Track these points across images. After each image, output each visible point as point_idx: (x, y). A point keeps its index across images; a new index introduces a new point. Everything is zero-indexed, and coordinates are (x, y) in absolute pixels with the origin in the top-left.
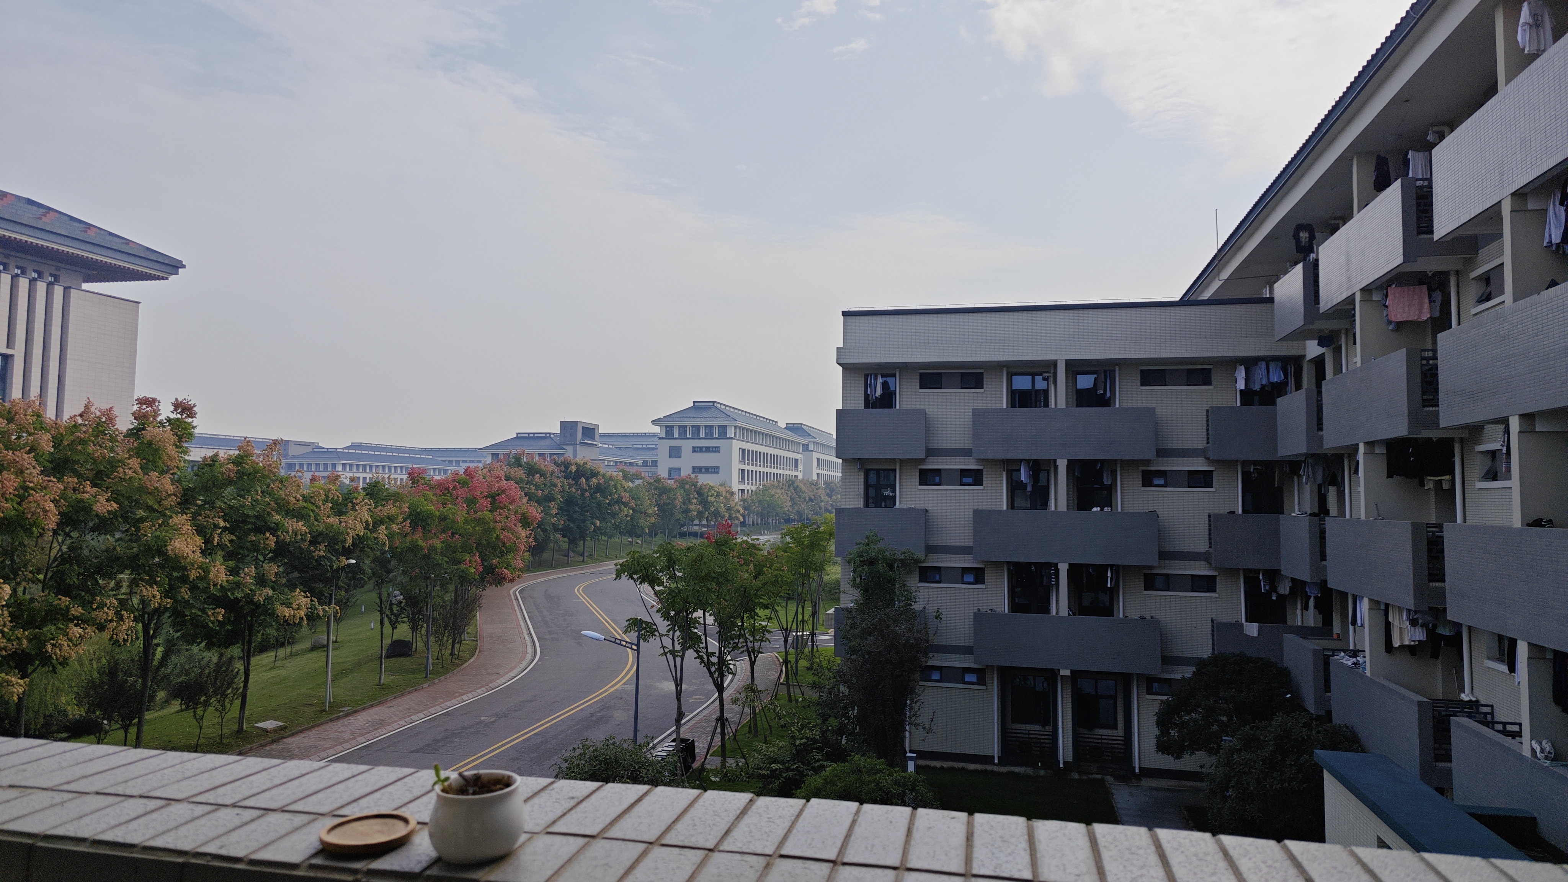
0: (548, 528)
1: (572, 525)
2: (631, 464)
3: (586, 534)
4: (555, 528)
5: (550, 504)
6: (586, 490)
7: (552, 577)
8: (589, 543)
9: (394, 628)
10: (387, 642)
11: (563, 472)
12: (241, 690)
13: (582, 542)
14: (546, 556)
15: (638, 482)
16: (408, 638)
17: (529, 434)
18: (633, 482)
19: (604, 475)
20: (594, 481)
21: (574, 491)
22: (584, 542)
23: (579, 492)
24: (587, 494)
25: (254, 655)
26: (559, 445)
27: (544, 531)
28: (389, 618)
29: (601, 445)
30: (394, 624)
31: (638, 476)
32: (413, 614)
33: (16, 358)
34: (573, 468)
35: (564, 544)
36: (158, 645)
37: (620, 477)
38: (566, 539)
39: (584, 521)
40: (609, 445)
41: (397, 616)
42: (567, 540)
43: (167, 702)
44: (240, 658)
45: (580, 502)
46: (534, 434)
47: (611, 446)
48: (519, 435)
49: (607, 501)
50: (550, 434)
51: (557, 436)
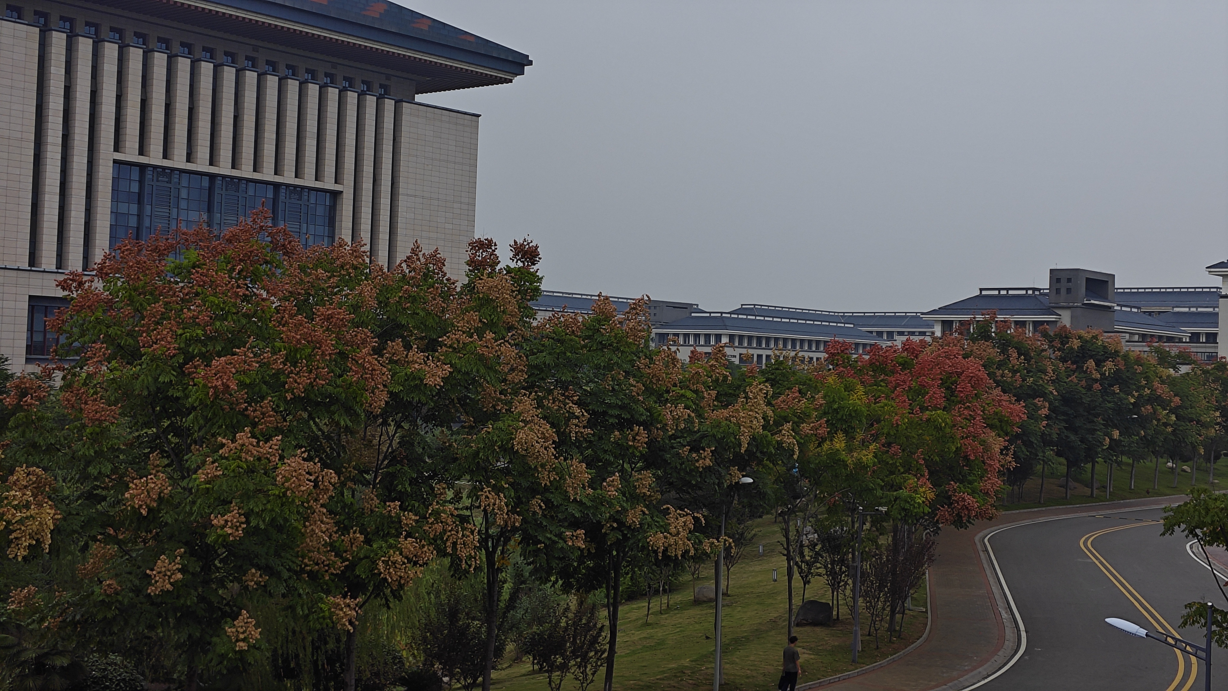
0: (1033, 440)
1: (1073, 437)
2: (1170, 339)
3: (1097, 453)
4: (1046, 441)
5: (1036, 401)
6: (1096, 381)
7: (1042, 520)
8: (1101, 467)
9: (806, 582)
10: (797, 601)
11: (1059, 350)
12: (606, 655)
13: (1089, 466)
14: (1031, 484)
15: (1184, 369)
16: (827, 597)
17: (999, 290)
18: (1174, 368)
19: (1126, 357)
20: (1109, 366)
21: (1075, 380)
22: (1093, 466)
23: (1083, 383)
24: (1097, 386)
25: (621, 604)
26: (1049, 308)
27: (1028, 444)
28: (799, 567)
29: (1119, 308)
30: (806, 576)
31: (1185, 358)
32: (833, 562)
33: (345, 195)
34: (1076, 344)
35: (1060, 465)
36: (505, 582)
37: (1153, 362)
38: (1062, 460)
39: (1093, 431)
40: (1131, 307)
41: (810, 565)
42: (1065, 462)
43: (517, 660)
44: (603, 606)
45: (1086, 400)
46: (1007, 289)
47: (1136, 310)
48: (984, 293)
49: (1133, 400)
50: (1034, 289)
51: (1046, 294)
